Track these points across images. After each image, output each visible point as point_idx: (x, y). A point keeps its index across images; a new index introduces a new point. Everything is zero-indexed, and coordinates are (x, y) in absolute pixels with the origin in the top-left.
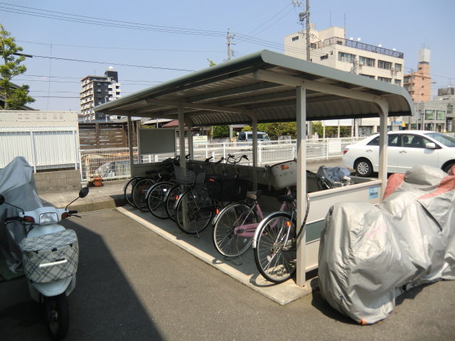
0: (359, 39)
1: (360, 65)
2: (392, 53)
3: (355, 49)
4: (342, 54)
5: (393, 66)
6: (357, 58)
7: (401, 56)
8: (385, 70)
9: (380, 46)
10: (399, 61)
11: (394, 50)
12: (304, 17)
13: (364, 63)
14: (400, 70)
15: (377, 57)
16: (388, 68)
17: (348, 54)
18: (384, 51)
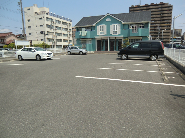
0: (54, 13)
1: (55, 23)
2: (68, 20)
3: (53, 17)
4: (48, 18)
5: (68, 24)
6: (54, 20)
7: (71, 21)
8: (65, 25)
9: (63, 16)
10: (70, 23)
11: (68, 18)
12: (20, 4)
13: (57, 22)
14: (71, 26)
15: (62, 20)
16: (66, 25)
17: (50, 18)
18: (64, 19)
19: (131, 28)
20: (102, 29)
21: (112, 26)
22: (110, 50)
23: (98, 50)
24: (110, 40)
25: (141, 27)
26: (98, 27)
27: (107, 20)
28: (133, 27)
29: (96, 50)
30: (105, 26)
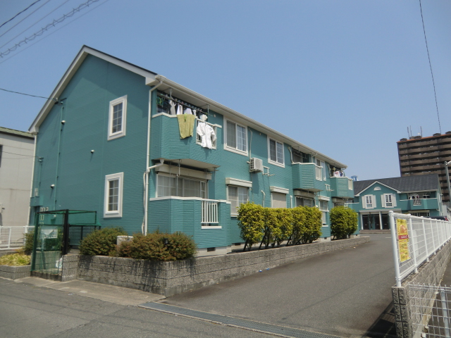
19: (411, 199)
20: (369, 201)
21: (384, 197)
22: (383, 228)
23: (364, 228)
24: (382, 215)
25: (425, 197)
26: (364, 199)
27: (376, 189)
28: (413, 197)
29: (362, 228)
30: (374, 198)
